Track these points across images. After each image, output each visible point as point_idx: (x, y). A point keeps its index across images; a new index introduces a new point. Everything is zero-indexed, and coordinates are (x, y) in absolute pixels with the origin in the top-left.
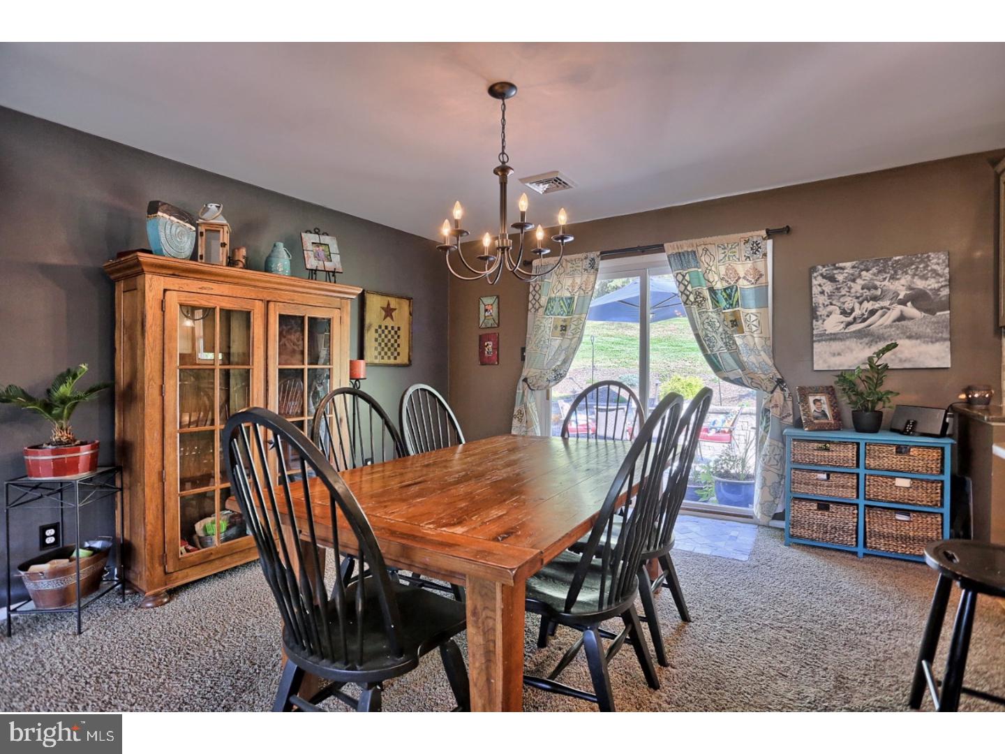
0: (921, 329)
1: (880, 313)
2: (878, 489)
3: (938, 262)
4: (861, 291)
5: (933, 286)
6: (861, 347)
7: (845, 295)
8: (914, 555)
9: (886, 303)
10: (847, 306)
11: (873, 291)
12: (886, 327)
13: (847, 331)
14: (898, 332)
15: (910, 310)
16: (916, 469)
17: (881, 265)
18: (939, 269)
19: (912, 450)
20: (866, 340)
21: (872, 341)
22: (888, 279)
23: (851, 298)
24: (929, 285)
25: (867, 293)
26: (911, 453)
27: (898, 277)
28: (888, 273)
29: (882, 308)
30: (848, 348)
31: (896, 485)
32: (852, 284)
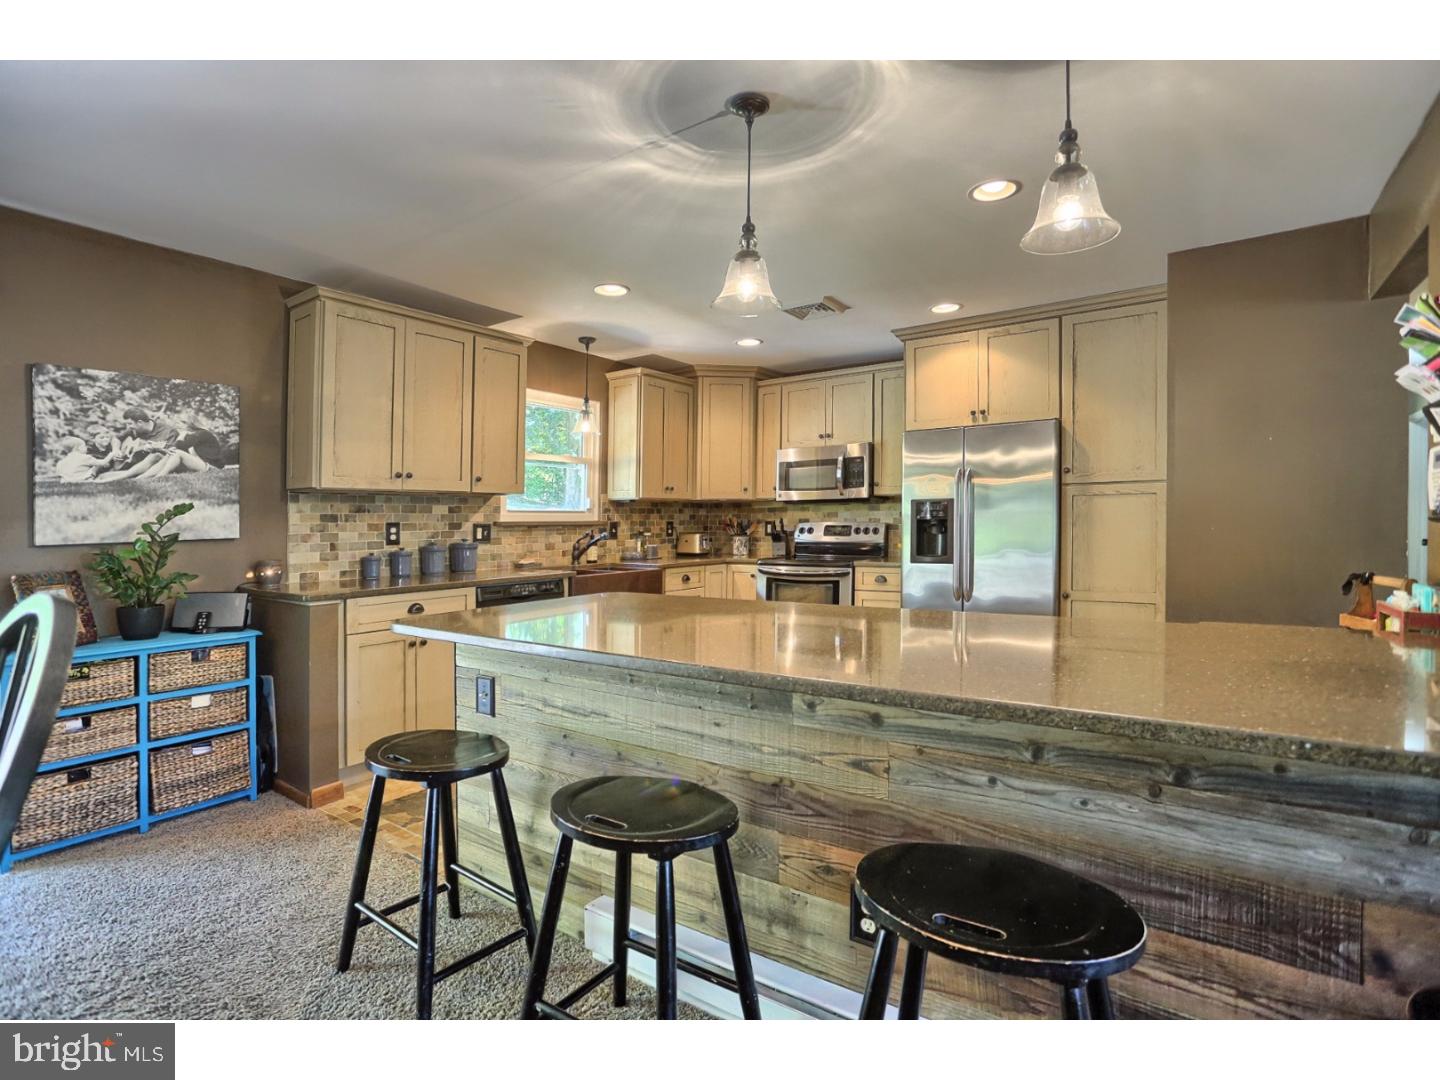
0: (206, 486)
1: (150, 457)
2: (169, 721)
3: (226, 398)
4: (123, 421)
5: (220, 430)
6: (122, 507)
7: (96, 423)
8: (219, 796)
9: (160, 444)
10: (100, 441)
11: (141, 424)
12: (160, 479)
13: (98, 480)
14: (176, 488)
15: (192, 458)
16: (217, 678)
17: (155, 387)
18: (228, 408)
19: (212, 653)
20: (129, 497)
21: (139, 499)
22: (163, 409)
23: (105, 429)
24: (216, 428)
25: (131, 424)
26: (212, 658)
27: (178, 409)
28: (165, 400)
29: (154, 451)
30: (100, 509)
31: (193, 707)
32: (109, 408)
